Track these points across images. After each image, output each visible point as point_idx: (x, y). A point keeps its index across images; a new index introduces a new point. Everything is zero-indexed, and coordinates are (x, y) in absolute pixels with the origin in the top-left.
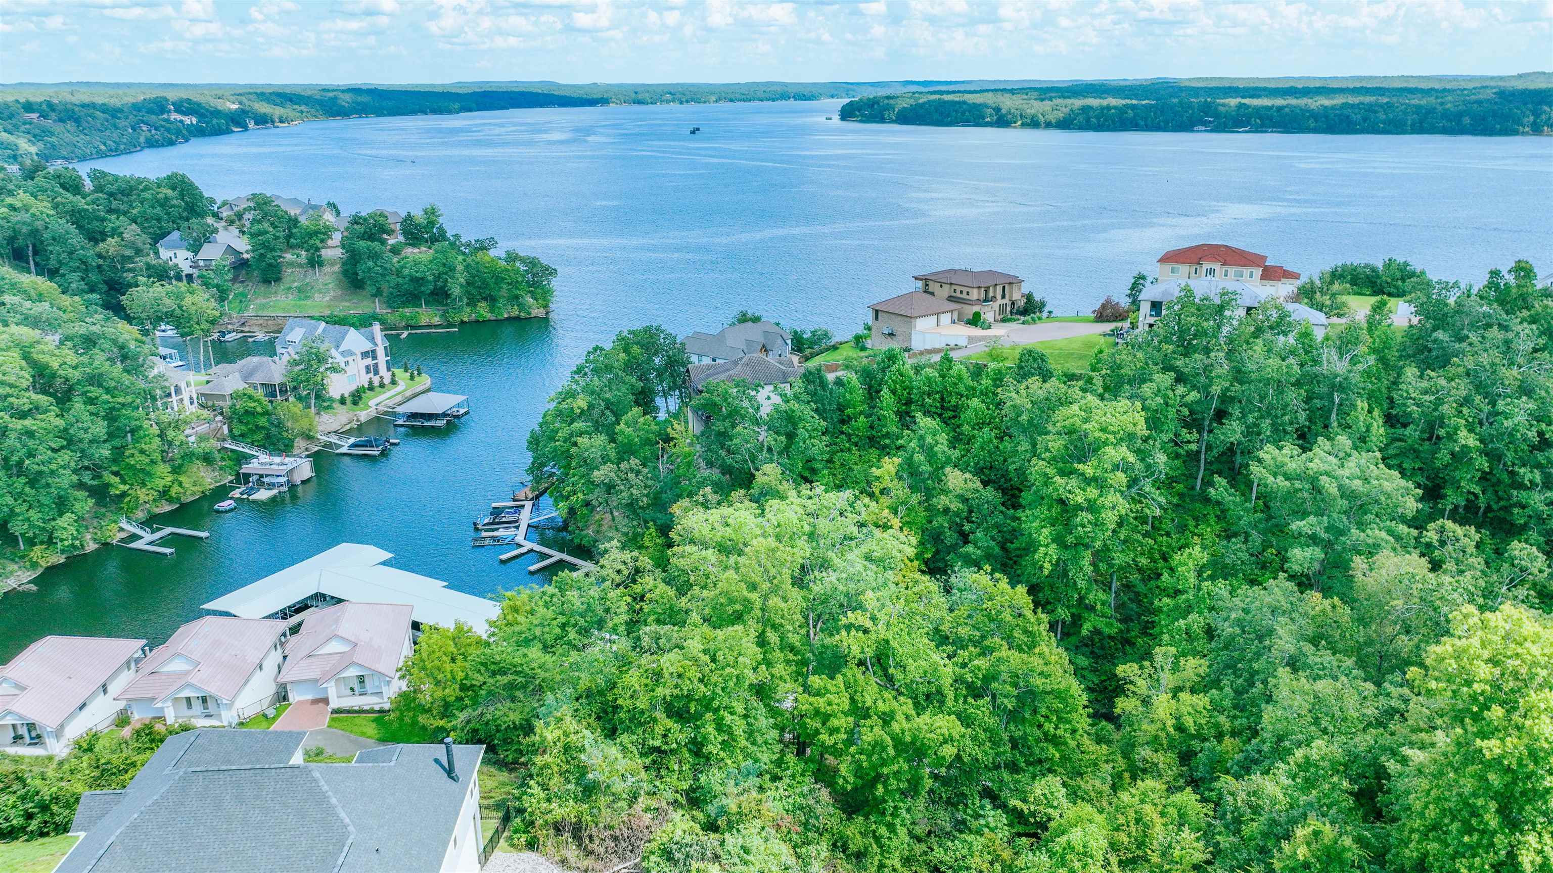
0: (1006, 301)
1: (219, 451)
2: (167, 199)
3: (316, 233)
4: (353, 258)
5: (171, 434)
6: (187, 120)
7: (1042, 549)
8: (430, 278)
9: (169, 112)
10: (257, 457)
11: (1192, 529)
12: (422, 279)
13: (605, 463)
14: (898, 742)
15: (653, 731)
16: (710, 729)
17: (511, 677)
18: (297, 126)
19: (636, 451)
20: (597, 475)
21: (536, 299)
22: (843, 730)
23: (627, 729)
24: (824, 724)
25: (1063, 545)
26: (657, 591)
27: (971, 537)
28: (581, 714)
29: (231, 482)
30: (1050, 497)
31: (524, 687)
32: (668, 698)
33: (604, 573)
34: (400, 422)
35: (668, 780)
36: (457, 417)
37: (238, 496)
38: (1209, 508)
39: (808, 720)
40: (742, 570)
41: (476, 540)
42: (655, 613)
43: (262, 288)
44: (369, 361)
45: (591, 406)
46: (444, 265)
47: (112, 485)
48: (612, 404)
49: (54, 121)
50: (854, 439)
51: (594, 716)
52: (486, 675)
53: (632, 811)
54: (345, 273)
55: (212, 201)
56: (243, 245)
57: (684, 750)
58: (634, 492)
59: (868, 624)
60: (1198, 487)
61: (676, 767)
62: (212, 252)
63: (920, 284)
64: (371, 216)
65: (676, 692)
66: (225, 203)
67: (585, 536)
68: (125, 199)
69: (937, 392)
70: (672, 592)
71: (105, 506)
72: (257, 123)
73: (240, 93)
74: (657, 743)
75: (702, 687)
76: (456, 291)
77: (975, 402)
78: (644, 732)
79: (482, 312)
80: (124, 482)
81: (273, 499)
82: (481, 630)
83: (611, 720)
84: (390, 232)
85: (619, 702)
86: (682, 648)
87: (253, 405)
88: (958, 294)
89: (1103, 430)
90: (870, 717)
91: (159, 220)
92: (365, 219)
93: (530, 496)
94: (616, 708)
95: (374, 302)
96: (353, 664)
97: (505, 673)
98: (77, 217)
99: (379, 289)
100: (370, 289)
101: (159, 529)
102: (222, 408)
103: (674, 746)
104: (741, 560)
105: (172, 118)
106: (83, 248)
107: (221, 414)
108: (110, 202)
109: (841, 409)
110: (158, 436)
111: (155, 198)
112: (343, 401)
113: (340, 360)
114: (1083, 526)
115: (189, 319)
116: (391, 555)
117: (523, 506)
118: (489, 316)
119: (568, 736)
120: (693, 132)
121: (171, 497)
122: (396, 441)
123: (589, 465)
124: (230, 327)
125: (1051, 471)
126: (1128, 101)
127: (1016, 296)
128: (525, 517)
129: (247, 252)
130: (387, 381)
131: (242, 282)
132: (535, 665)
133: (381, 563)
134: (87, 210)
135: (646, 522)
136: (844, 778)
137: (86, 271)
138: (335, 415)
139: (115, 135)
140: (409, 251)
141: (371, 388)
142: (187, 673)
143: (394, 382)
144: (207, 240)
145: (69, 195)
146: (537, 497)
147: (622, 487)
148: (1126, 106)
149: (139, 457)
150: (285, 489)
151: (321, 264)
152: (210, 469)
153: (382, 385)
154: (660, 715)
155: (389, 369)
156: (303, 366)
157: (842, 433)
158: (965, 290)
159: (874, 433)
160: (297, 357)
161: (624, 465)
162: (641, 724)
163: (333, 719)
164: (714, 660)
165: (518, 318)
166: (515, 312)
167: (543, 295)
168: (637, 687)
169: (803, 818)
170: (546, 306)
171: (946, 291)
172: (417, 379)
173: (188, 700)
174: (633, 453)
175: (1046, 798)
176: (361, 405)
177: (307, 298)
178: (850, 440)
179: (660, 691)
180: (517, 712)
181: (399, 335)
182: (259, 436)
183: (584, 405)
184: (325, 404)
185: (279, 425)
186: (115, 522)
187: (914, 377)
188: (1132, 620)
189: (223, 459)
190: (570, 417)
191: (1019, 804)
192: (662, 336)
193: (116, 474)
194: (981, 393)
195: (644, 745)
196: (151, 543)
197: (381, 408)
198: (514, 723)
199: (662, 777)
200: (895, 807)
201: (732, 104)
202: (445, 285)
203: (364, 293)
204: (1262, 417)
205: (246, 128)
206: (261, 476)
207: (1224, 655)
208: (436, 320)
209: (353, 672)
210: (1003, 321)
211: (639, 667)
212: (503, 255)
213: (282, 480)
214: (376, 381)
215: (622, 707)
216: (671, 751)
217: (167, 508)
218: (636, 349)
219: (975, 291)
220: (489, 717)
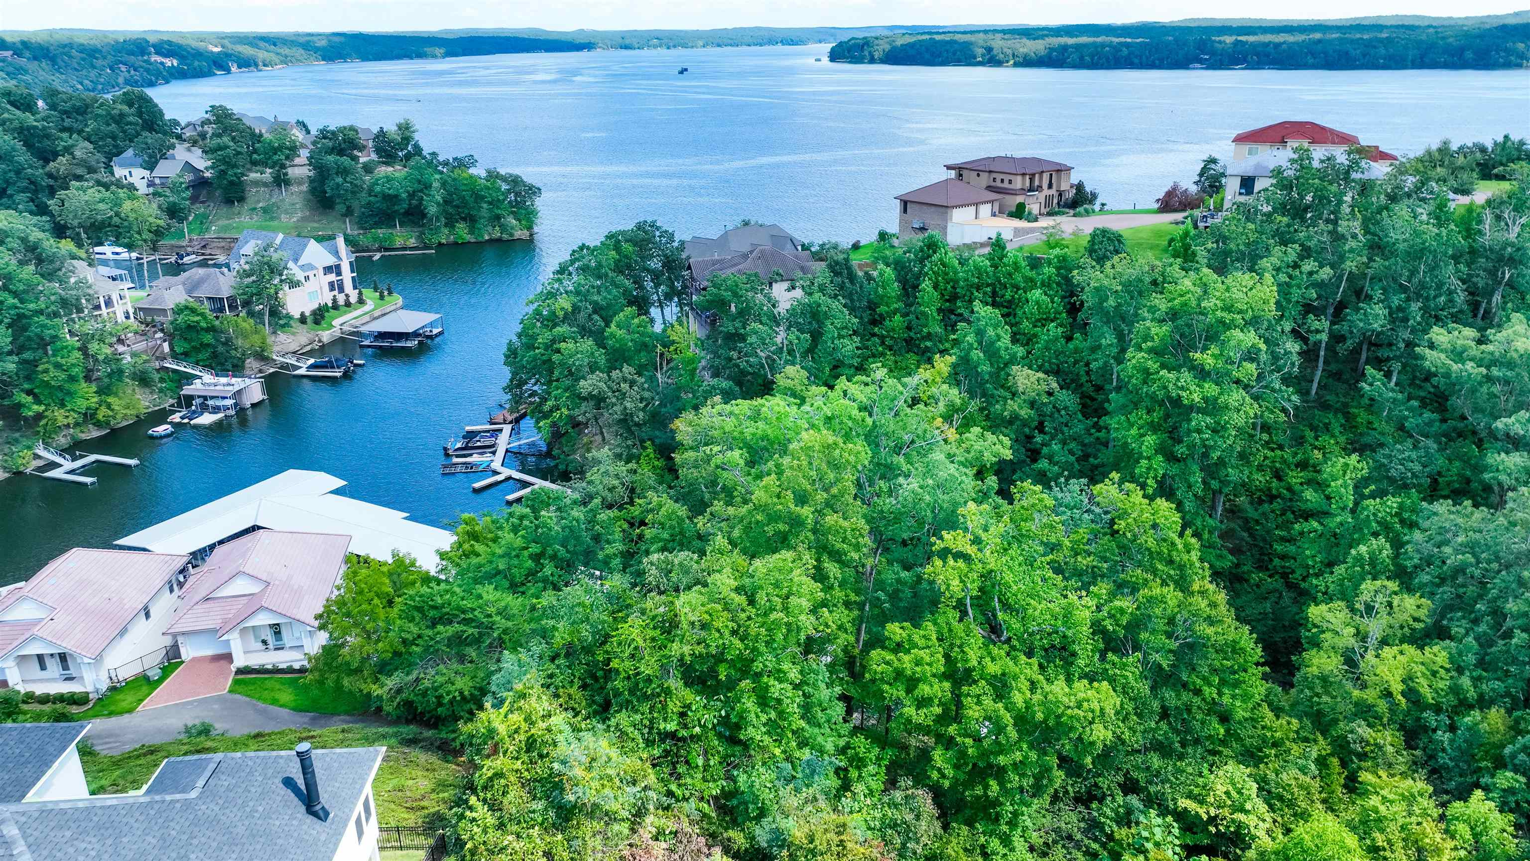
0: (1053, 192)
1: (158, 371)
2: (122, 115)
3: (280, 148)
4: (322, 173)
5: (93, 347)
6: (168, 62)
7: (1144, 462)
8: (404, 195)
9: (150, 54)
10: (200, 377)
11: (1312, 441)
12: (396, 196)
13: (593, 372)
14: (1022, 720)
15: (665, 707)
16: (749, 704)
17: (457, 627)
18: (279, 70)
19: (631, 358)
20: (585, 386)
21: (519, 220)
22: (936, 701)
23: (626, 705)
24: (909, 691)
25: (1171, 458)
26: (663, 511)
27: (1045, 450)
28: (558, 681)
29: (172, 406)
30: (1153, 397)
31: (476, 641)
32: (688, 659)
33: (591, 489)
34: (367, 343)
35: (689, 781)
36: (430, 337)
37: (178, 420)
38: (1331, 416)
39: (886, 687)
40: (788, 473)
41: (445, 467)
42: (661, 540)
43: (225, 209)
44: (332, 277)
45: (576, 309)
46: (419, 182)
47: (23, 406)
48: (602, 308)
49: (29, 59)
50: (888, 342)
51: (577, 683)
52: (423, 624)
53: (635, 839)
54: (313, 191)
55: (176, 123)
56: (200, 162)
57: (711, 734)
58: (628, 405)
59: (971, 550)
60: (1314, 392)
61: (700, 762)
62: (168, 169)
63: (952, 174)
64: (342, 130)
65: (699, 649)
66: (188, 124)
67: (572, 462)
68: (80, 118)
69: (988, 285)
70: (682, 511)
71: (18, 430)
72: (239, 67)
73: (221, 37)
74: (671, 726)
75: (737, 642)
76: (432, 210)
77: (1036, 294)
78: (652, 709)
79: (461, 233)
80: (38, 401)
81: (219, 424)
82: (430, 564)
83: (602, 688)
84: (362, 148)
85: (614, 664)
86: (705, 585)
87: (196, 319)
88: (998, 184)
89: (1228, 309)
90: (975, 682)
91: (114, 138)
92: (333, 133)
93: (510, 418)
94: (609, 674)
95: (345, 222)
96: (262, 608)
97: (450, 622)
98: (27, 136)
99: (349, 208)
100: (340, 208)
101: (82, 457)
102: (162, 324)
103: (697, 730)
104: (786, 461)
105: (153, 59)
106: (31, 167)
107: (162, 330)
108: (63, 120)
109: (872, 306)
110: (79, 349)
111: (109, 114)
112: (303, 320)
113: (300, 275)
114: (1199, 431)
115: (130, 228)
116: (344, 483)
117: (501, 430)
118: (468, 238)
119: (533, 723)
120: (681, 72)
121: (99, 421)
122: (362, 362)
123: (574, 375)
124: (189, 249)
125: (1152, 365)
126: (1122, 40)
127: (1064, 186)
128: (503, 441)
129: (207, 168)
130: (353, 299)
131: (203, 202)
132: (492, 610)
133: (331, 492)
134: (36, 127)
135: (642, 441)
136: (939, 770)
137: (36, 192)
138: (294, 334)
139: (93, 74)
140: (384, 170)
141: (335, 306)
142: (37, 622)
143: (361, 301)
144: (164, 157)
145: (18, 112)
146: (517, 421)
147: (614, 400)
148: (1120, 43)
149: (53, 372)
150: (232, 412)
151: (287, 183)
152: (147, 391)
153: (348, 304)
154: (675, 683)
155: (355, 288)
156: (254, 278)
157: (874, 335)
158: (1007, 178)
159: (912, 334)
160: (247, 267)
161: (615, 374)
162: (646, 697)
163: (236, 682)
164: (752, 602)
165: (499, 240)
166: (497, 234)
167: (528, 217)
168: (641, 643)
169: (898, 841)
170: (530, 228)
171: (985, 179)
172: (387, 298)
173: (40, 658)
174: (627, 360)
175: (1229, 797)
176: (324, 324)
177: (272, 219)
178: (883, 343)
179: (676, 649)
180: (467, 678)
181: (371, 257)
182: (204, 355)
183: (568, 306)
184: (281, 322)
185: (227, 343)
186: (29, 448)
187: (959, 267)
188: (1243, 553)
189: (162, 380)
190: (552, 321)
191: (1191, 805)
192: (658, 233)
193: (29, 393)
194: (1043, 284)
195: (651, 728)
196: (72, 472)
197: (346, 328)
198: (461, 693)
199: (679, 777)
200: (1015, 814)
201: (719, 49)
202: (421, 204)
203: (334, 214)
204: (1408, 299)
205: (228, 71)
206: (205, 398)
207: (1446, 592)
208: (412, 242)
209: (263, 619)
210: (1050, 214)
211: (643, 612)
212: (483, 174)
213: (229, 402)
214: (341, 299)
215: (617, 672)
216: (692, 737)
217: (95, 433)
218: (627, 248)
219: (1019, 178)
220: (427, 683)
